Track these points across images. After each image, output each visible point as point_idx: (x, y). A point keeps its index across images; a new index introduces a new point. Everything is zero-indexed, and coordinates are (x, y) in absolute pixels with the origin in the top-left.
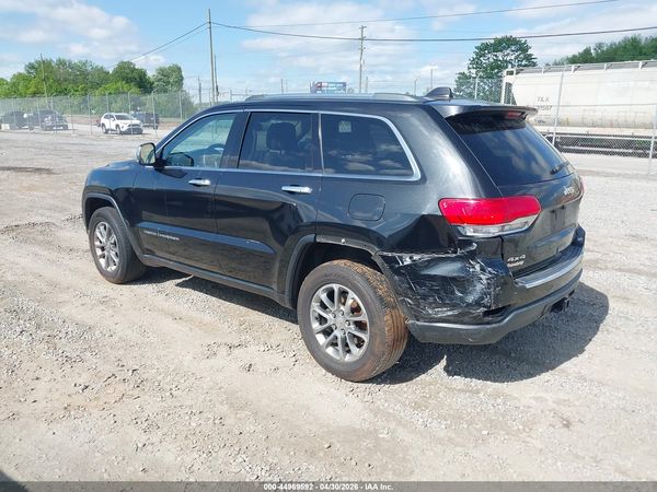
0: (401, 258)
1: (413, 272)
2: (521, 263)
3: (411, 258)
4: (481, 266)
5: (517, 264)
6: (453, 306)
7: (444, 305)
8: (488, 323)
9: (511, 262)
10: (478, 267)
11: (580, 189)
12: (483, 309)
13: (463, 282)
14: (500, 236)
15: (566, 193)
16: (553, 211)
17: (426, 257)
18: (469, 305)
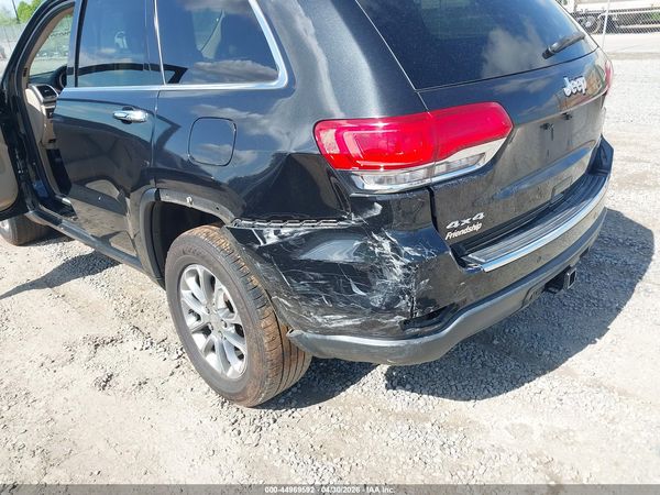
0: (260, 233)
1: (282, 257)
2: (477, 227)
3: (276, 233)
4: (393, 245)
5: (469, 230)
6: (351, 312)
7: (337, 311)
8: (416, 336)
9: (453, 230)
10: (387, 246)
11: (603, 80)
12: (398, 318)
13: (363, 274)
14: (427, 187)
15: (567, 91)
16: (546, 126)
17: (303, 228)
18: (375, 310)
